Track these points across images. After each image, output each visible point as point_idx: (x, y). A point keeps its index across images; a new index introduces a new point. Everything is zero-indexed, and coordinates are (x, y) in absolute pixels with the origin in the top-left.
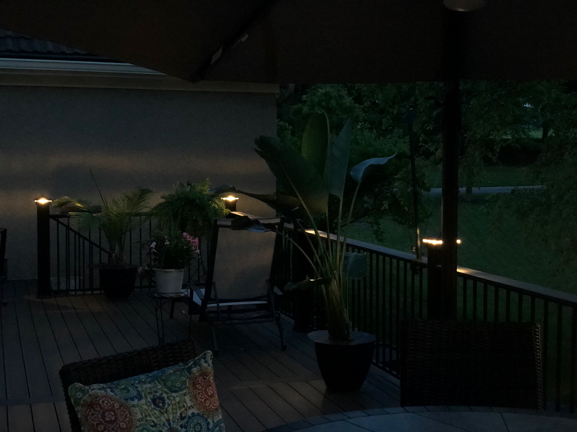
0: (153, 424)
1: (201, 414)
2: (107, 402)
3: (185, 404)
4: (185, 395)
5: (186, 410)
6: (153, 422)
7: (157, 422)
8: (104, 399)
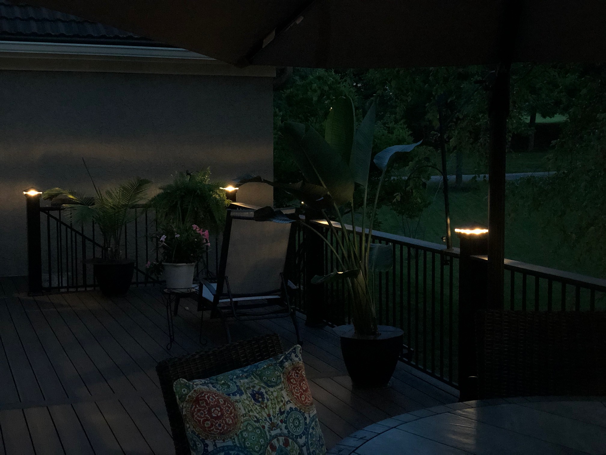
0: (256, 419)
1: (299, 408)
2: (212, 398)
3: (283, 399)
4: (281, 389)
5: (284, 405)
6: (256, 417)
7: (259, 418)
8: (209, 394)
